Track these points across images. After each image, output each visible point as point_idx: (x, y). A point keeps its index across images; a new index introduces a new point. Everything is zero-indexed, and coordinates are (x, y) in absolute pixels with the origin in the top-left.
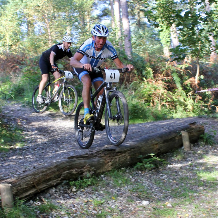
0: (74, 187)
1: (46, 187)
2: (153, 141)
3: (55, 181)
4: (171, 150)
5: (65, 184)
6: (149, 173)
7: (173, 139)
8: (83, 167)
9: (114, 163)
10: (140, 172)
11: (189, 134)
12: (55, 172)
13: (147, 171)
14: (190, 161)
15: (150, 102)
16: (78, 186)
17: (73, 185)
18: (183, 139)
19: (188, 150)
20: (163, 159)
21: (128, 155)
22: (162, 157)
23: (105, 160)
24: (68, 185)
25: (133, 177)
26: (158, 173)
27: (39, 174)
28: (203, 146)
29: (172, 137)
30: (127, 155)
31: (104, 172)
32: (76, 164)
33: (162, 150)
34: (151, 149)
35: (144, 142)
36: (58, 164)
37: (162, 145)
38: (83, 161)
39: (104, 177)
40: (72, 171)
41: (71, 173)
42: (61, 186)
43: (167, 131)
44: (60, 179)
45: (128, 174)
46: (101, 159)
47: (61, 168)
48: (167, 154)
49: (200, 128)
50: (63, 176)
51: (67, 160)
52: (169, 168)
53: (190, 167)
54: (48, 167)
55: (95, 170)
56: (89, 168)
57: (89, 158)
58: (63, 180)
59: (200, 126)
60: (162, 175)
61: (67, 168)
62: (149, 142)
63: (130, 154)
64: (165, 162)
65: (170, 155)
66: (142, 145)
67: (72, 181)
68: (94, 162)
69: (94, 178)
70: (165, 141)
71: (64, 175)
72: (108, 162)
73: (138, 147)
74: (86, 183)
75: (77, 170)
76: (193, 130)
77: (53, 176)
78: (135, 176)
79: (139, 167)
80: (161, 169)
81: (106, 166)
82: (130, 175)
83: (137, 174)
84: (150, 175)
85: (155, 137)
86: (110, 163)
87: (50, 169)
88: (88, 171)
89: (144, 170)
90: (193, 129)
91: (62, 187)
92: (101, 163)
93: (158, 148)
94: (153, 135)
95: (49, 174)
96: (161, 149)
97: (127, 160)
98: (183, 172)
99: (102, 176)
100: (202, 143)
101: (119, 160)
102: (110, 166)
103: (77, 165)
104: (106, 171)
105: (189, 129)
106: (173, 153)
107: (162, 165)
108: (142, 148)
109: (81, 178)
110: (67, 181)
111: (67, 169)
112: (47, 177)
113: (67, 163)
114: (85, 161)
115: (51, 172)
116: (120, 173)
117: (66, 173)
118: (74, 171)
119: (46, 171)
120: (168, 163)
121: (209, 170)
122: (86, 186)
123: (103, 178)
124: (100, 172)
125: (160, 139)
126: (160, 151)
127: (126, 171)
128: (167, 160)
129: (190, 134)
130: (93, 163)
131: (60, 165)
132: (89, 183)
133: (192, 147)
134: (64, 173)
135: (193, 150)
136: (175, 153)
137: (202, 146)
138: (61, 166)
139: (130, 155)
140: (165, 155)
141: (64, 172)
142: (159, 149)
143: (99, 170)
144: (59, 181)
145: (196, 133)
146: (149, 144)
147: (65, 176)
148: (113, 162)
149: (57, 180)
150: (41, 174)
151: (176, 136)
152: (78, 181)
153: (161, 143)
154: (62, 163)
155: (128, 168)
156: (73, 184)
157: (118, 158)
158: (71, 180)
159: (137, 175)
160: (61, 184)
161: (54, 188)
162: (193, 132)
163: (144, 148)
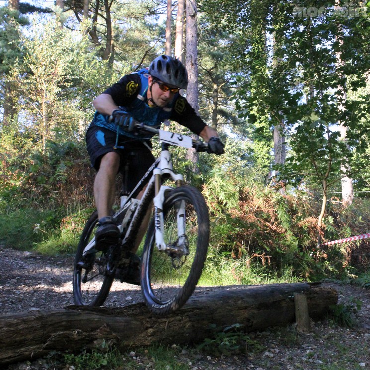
0: (72, 367)
1: (14, 358)
2: (240, 302)
3: (32, 347)
4: (272, 328)
5: (53, 358)
6: (227, 362)
7: (276, 304)
8: (94, 329)
9: (158, 331)
10: (209, 358)
11: (307, 301)
12: (35, 329)
13: (222, 357)
14: (308, 349)
15: (231, 250)
16: (80, 365)
17: (69, 361)
18: (296, 307)
19: (304, 331)
20: (255, 341)
21: (188, 319)
22: (253, 336)
23: (142, 323)
24: (60, 361)
25: (193, 364)
26: (245, 362)
27: (2, 328)
28: (333, 328)
29: (274, 301)
30: (186, 319)
31: (137, 347)
32: (80, 320)
33: (255, 322)
34: (233, 316)
35: (222, 301)
36: (45, 314)
37: (255, 312)
38: (96, 317)
39: (136, 356)
40: (72, 334)
41: (68, 337)
42: (44, 361)
43: (265, 289)
44: (44, 346)
45: (185, 358)
46: (132, 320)
47: (49, 323)
48: (264, 333)
49: (329, 292)
50: (52, 341)
51: (64, 310)
52: (268, 357)
53: (309, 358)
54: (22, 317)
55: (119, 337)
56: (107, 332)
57: (108, 314)
58: (49, 348)
59: (329, 290)
60: (252, 366)
61: (62, 326)
62: (230, 301)
63: (192, 319)
64: (259, 347)
65: (269, 335)
66: (216, 305)
67: (69, 353)
68: (118, 322)
69: (115, 354)
70: (262, 306)
71: (53, 339)
72: (147, 328)
73: (208, 307)
74: (97, 361)
75: (82, 333)
76: (315, 295)
77: (30, 337)
78: (199, 363)
79: (207, 348)
80: (250, 356)
81: (142, 335)
82: (188, 360)
83: (202, 359)
84: (229, 364)
85: (242, 296)
86: (151, 330)
87: (25, 322)
88: (104, 337)
89: (217, 354)
90: (316, 292)
91: (47, 363)
92: (133, 326)
93: (247, 317)
94: (240, 292)
95: (21, 332)
96: (252, 320)
97: (185, 330)
98: (295, 366)
99: (133, 353)
100: (332, 322)
101: (169, 327)
102: (149, 336)
103: (82, 322)
104: (141, 346)
105: (308, 291)
106: (275, 333)
107: (254, 350)
108: (216, 311)
109: (89, 351)
110: (59, 353)
111: (62, 328)
112: (16, 337)
113: (63, 315)
114: (100, 318)
115: (26, 328)
116: (169, 354)
117: (59, 335)
118: (75, 333)
119: (17, 324)
120: (265, 349)
121: (346, 367)
122: (97, 367)
123: (134, 358)
124: (128, 345)
125: (253, 300)
126: (251, 324)
127: (180, 351)
128: (263, 343)
129: (309, 300)
130: (116, 324)
131: (47, 318)
132: (105, 363)
133: (312, 326)
134: (54, 334)
135: (314, 332)
136: (279, 333)
137: (331, 327)
138: (49, 319)
139: (190, 321)
140: (258, 333)
141: (54, 332)
142: (248, 320)
143: (127, 340)
144: (41, 350)
145: (321, 301)
146: (229, 306)
147: (54, 341)
148: (157, 328)
149: (37, 346)
150: (6, 329)
151: (284, 300)
152: (83, 355)
153: (253, 309)
154: (52, 315)
155: (186, 347)
156: (70, 359)
157: (167, 323)
158: (67, 351)
159: (202, 361)
160: (45, 357)
161: (29, 363)
162: (315, 297)
163: (220, 313)
